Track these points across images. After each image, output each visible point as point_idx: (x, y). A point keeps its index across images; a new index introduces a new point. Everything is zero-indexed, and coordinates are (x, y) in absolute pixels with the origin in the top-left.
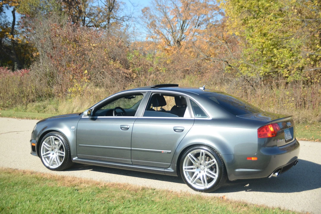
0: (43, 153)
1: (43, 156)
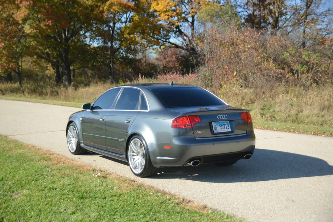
0: (69, 140)
1: (69, 142)
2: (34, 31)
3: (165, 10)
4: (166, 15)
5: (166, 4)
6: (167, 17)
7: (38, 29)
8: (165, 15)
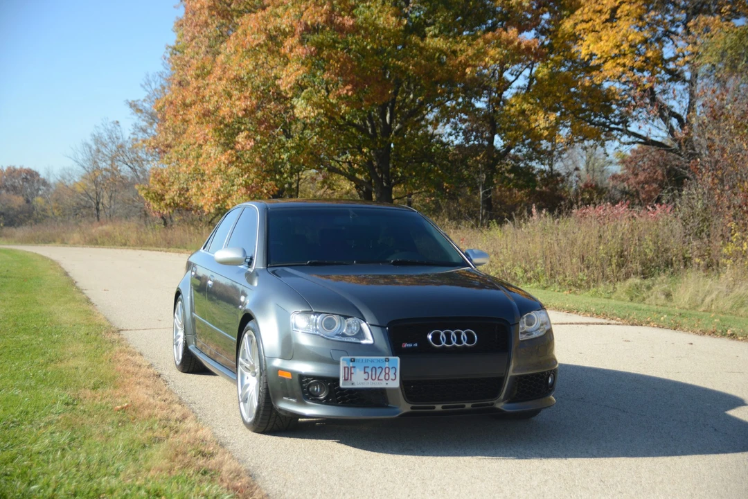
2: (314, 112)
3: (617, 51)
4: (618, 64)
5: (619, 38)
6: (621, 69)
7: (321, 108)
8: (614, 65)
